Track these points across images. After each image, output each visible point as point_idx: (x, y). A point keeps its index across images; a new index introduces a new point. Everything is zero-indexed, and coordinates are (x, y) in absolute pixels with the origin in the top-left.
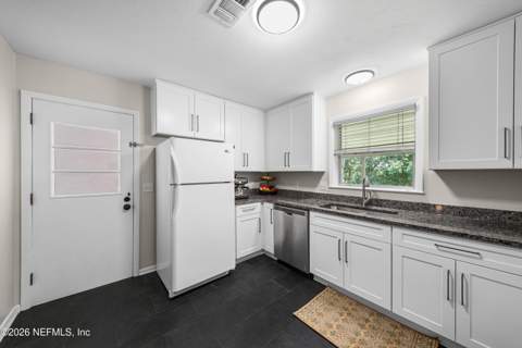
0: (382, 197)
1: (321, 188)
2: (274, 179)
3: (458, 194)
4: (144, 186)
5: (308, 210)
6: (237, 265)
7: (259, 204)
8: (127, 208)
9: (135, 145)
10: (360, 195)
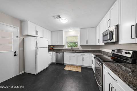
0: (74, 49)
1: (64, 48)
2: (53, 47)
3: (82, 48)
4: (21, 48)
5: (63, 52)
6: (49, 65)
7: (52, 52)
8: (15, 55)
9: (17, 37)
10: (71, 49)
